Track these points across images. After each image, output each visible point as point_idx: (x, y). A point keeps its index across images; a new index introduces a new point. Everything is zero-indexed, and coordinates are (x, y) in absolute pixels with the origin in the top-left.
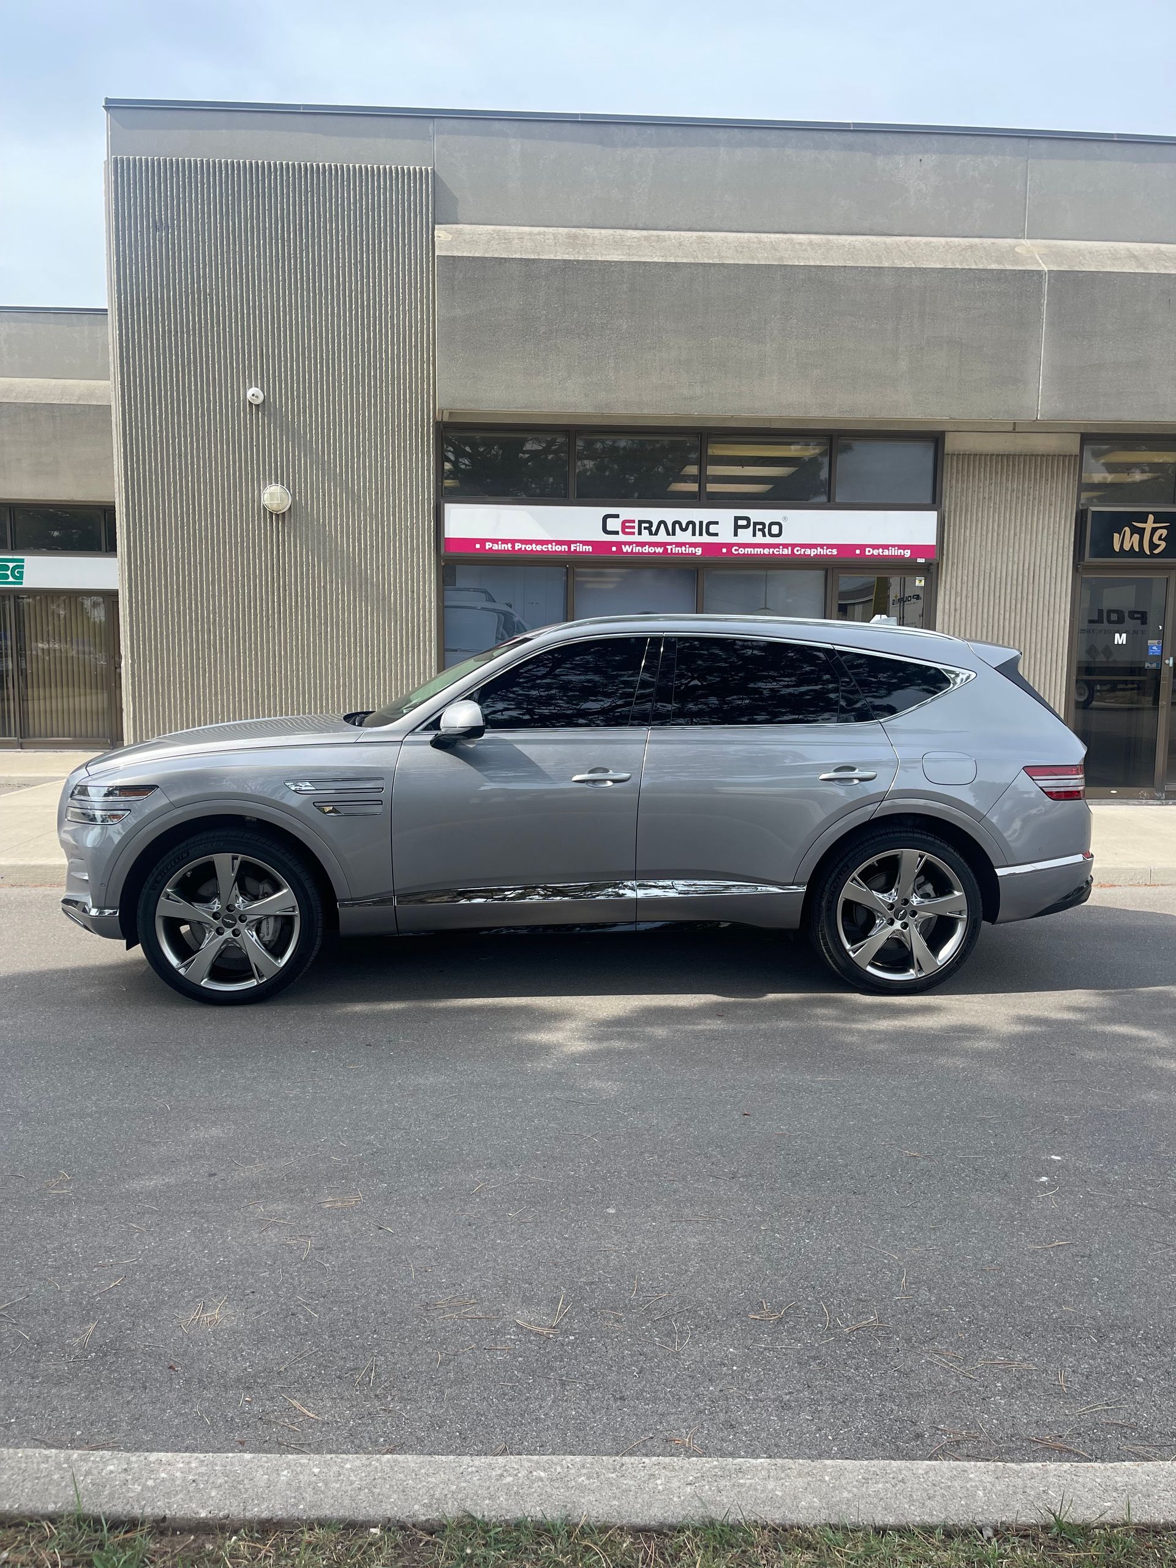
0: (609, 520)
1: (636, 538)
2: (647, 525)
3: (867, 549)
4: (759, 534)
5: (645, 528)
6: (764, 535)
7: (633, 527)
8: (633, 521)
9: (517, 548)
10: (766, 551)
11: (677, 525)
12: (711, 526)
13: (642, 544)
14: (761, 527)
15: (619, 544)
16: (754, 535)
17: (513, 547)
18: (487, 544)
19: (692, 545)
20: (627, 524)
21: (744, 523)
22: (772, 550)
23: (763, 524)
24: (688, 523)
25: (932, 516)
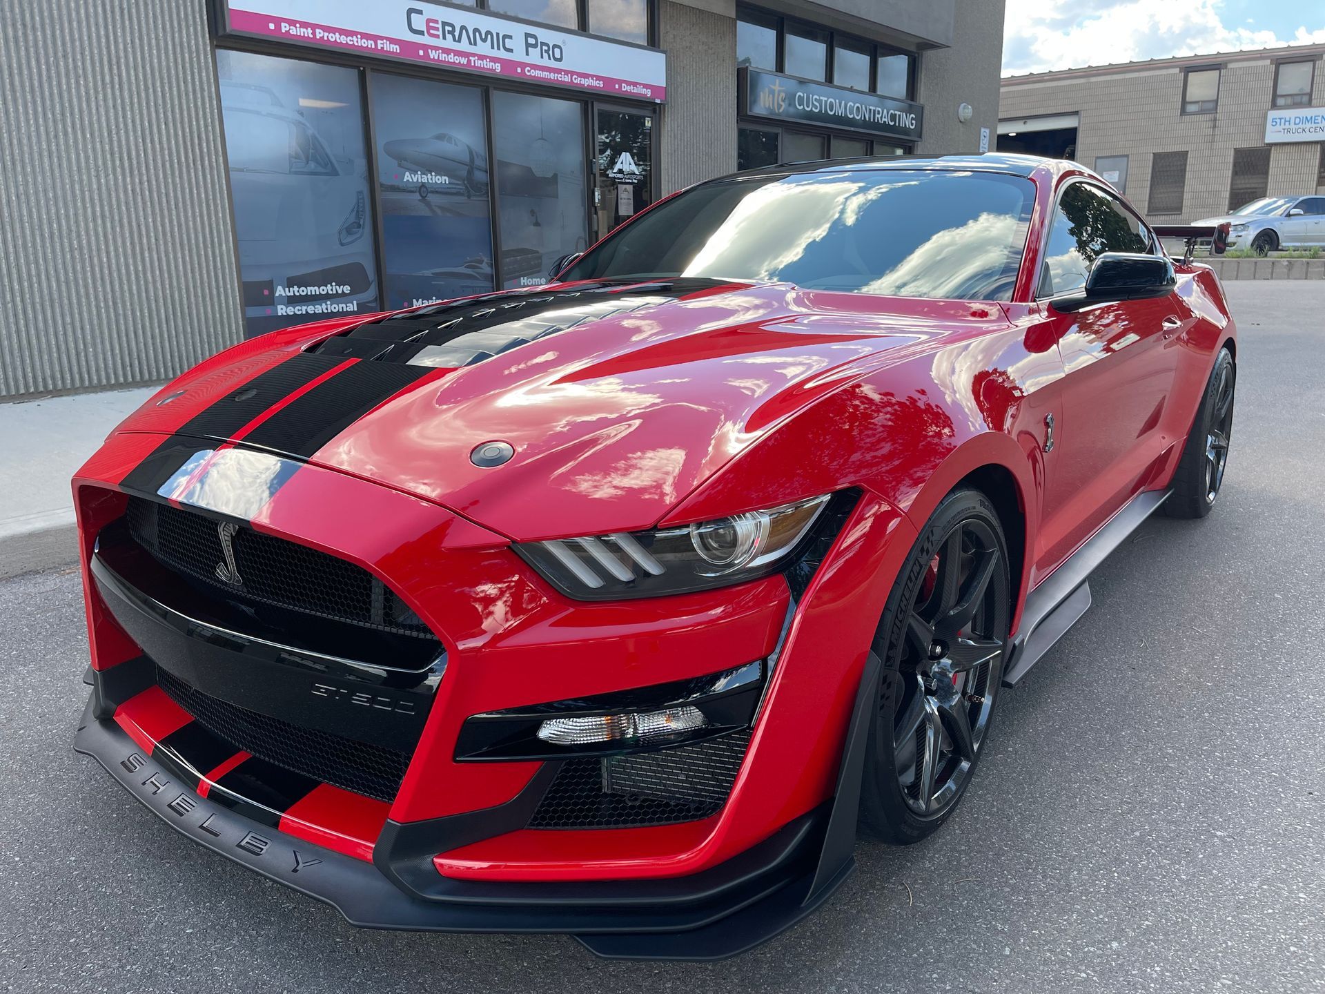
0: (413, 15)
1: (439, 42)
2: (450, 29)
3: (623, 85)
4: (545, 55)
5: (449, 32)
6: (550, 59)
7: (437, 29)
8: (436, 22)
9: (318, 37)
10: (552, 76)
11: (477, 34)
12: (507, 40)
13: (447, 51)
14: (546, 48)
15: (426, 47)
16: (542, 57)
17: (314, 33)
18: (283, 25)
19: (494, 60)
20: (431, 24)
21: (531, 41)
22: (556, 75)
23: (547, 45)
24: (488, 33)
25: (661, 58)
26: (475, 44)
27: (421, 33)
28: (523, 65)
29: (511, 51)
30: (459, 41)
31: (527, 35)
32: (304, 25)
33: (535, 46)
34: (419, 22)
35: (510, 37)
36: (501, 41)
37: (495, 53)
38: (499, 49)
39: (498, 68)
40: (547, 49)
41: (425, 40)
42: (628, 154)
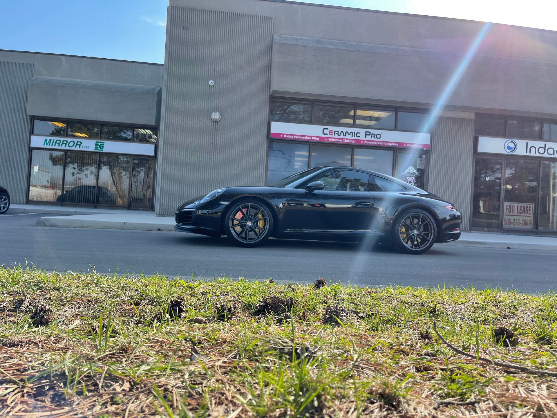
1: (333, 136)
2: (337, 132)
3: (408, 145)
6: (375, 138)
7: (333, 133)
8: (333, 131)
9: (294, 137)
11: (347, 133)
12: (358, 134)
13: (335, 138)
15: (328, 138)
16: (372, 138)
18: (284, 135)
19: (352, 140)
20: (331, 132)
21: (369, 133)
22: (377, 143)
24: (350, 133)
26: (346, 136)
27: (327, 134)
28: (363, 141)
29: (359, 137)
30: (340, 135)
31: (366, 132)
32: (290, 135)
33: (369, 135)
34: (326, 131)
35: (360, 133)
36: (356, 134)
37: (353, 138)
38: (354, 136)
39: (354, 142)
40: (374, 135)
41: (328, 136)
42: (412, 167)
